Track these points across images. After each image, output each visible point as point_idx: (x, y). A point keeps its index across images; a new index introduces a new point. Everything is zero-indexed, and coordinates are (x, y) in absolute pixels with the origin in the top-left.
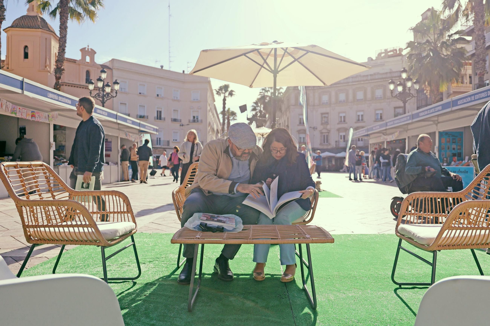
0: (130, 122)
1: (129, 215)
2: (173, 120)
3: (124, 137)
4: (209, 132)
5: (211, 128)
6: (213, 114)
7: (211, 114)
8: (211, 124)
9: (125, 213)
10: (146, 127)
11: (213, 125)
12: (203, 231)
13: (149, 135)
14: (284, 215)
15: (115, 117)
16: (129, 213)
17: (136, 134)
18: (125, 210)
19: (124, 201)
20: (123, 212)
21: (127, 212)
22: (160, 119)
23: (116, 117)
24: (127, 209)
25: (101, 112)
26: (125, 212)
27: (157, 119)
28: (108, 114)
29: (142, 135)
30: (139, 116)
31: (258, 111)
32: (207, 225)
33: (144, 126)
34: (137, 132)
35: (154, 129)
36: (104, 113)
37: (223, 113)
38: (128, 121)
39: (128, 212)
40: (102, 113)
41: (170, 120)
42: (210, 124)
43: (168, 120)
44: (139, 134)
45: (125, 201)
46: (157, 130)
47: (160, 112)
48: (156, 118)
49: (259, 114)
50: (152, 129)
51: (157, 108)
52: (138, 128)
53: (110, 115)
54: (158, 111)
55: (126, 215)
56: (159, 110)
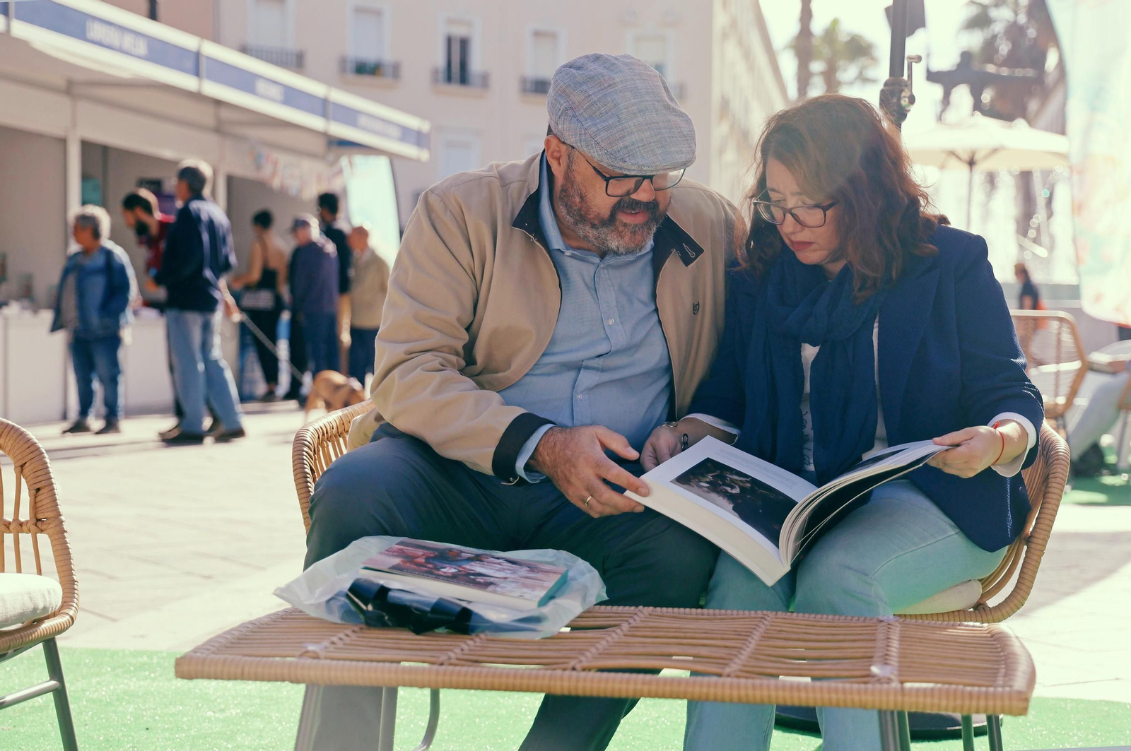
0: (275, 92)
1: (43, 539)
2: (528, 86)
3: (243, 169)
4: (721, 152)
5: (732, 127)
6: (747, 55)
7: (732, 51)
8: (736, 105)
9: (24, 528)
10: (363, 121)
11: (747, 109)
12: (374, 622)
13: (382, 163)
14: (849, 568)
15: (190, 64)
16: (42, 531)
17: (312, 155)
18: (25, 515)
19: (21, 469)
20: (12, 527)
21: (33, 528)
22: (464, 79)
23: (195, 63)
24: (35, 507)
25: (113, 37)
26: (21, 524)
27: (449, 79)
28: (150, 48)
29: (344, 161)
30: (350, 66)
31: (998, 28)
32: (391, 594)
33: (350, 116)
34: (318, 145)
35: (407, 134)
36: (128, 41)
37: (804, 45)
38: (261, 86)
39: (38, 523)
40: (116, 43)
41: (513, 87)
42: (725, 105)
43: (505, 87)
44: (331, 157)
45: (27, 469)
46: (419, 139)
47: (464, 43)
48: (442, 76)
49: (1004, 48)
50: (395, 132)
51: (450, 21)
52: (316, 123)
53: (160, 53)
54: (449, 41)
55: (25, 539)
56: (459, 31)
